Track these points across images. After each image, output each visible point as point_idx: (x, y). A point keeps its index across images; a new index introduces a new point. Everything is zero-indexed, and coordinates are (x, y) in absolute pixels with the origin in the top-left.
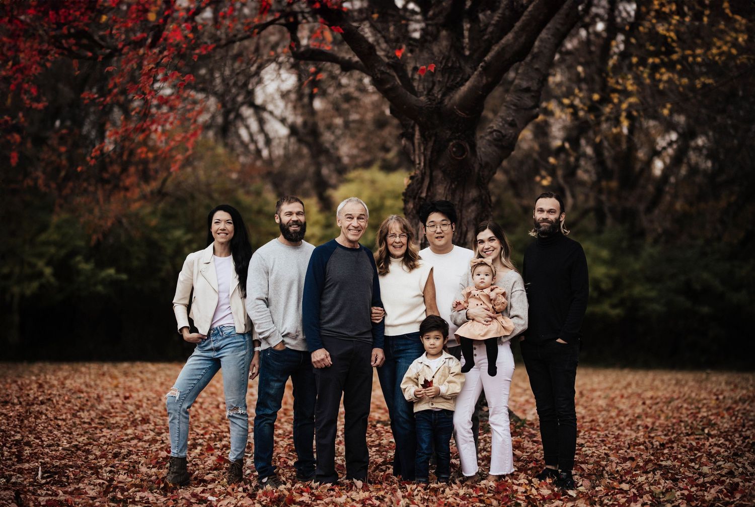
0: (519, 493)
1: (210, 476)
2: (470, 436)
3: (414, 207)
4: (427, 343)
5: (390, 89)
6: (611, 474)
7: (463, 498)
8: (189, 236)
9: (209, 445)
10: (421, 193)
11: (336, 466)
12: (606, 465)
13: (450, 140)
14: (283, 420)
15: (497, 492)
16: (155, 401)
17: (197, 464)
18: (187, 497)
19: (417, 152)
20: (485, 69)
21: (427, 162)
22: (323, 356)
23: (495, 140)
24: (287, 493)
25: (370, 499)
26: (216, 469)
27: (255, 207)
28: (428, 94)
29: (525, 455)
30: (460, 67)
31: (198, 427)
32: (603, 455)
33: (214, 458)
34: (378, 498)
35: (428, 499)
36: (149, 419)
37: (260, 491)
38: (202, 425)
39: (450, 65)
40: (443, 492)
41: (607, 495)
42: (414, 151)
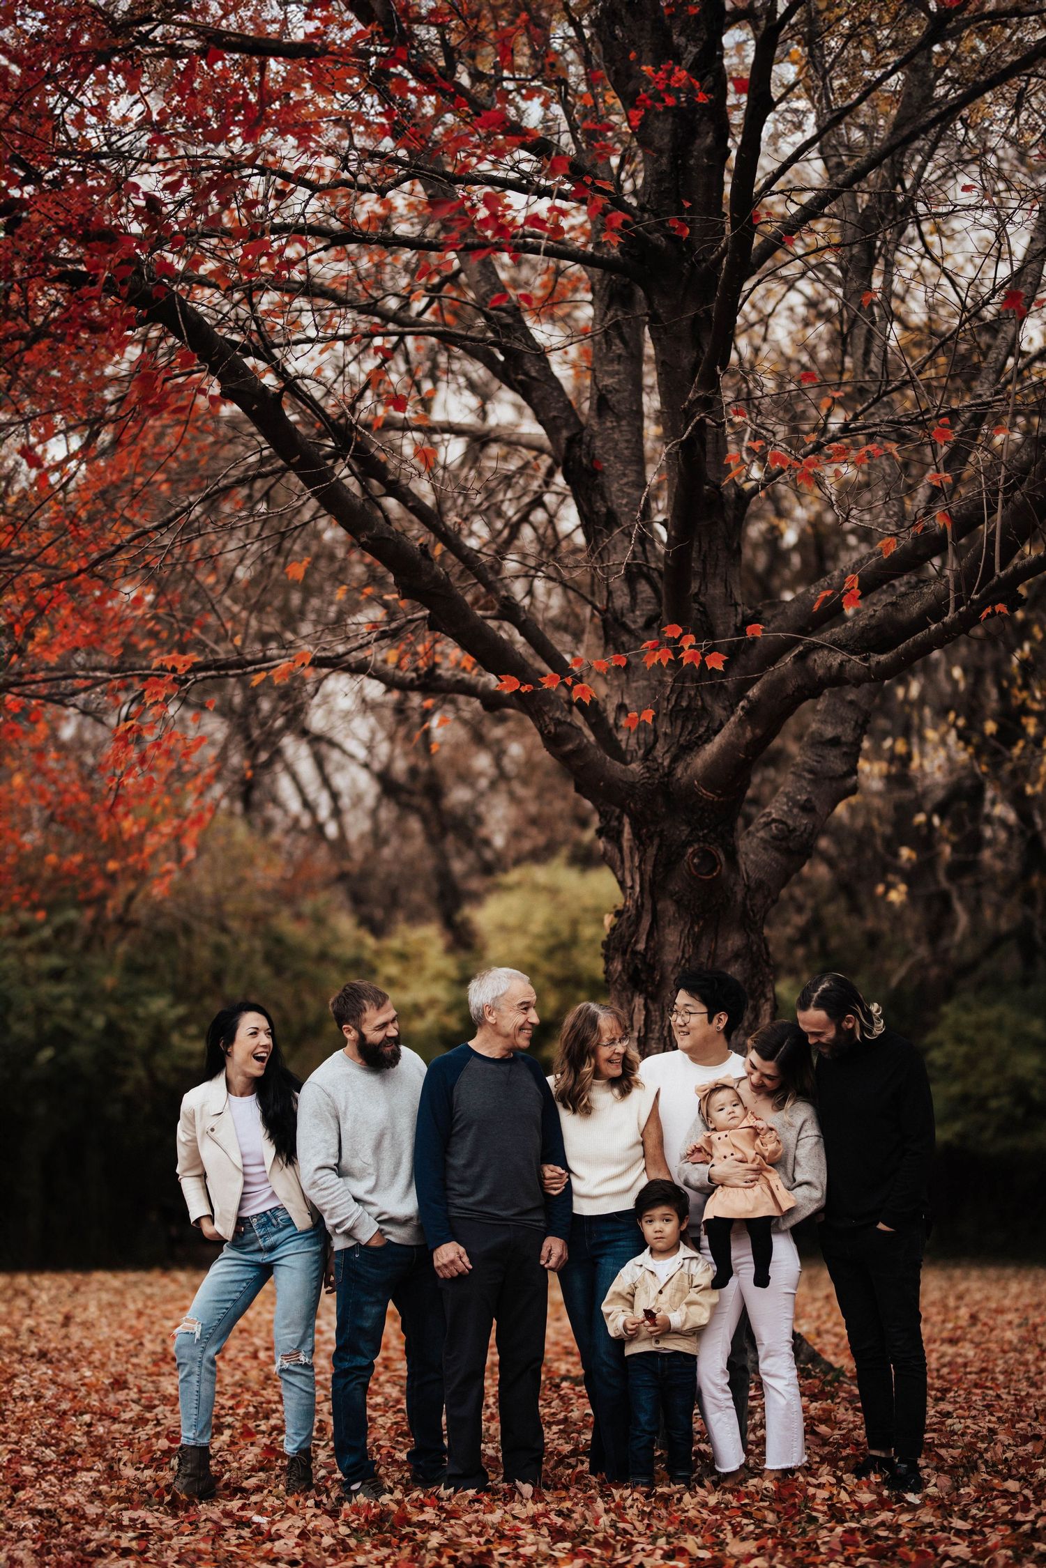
0: (818, 1501)
1: (252, 1482)
2: (726, 1399)
3: (624, 969)
4: (649, 1230)
5: (573, 752)
6: (994, 1465)
7: (714, 1510)
8: (181, 1010)
9: (245, 1426)
10: (637, 942)
11: (484, 1460)
12: (986, 1450)
13: (688, 844)
14: (382, 1378)
15: (778, 1497)
16: (131, 1346)
17: (226, 1462)
18: (214, 1517)
19: (627, 864)
20: (748, 712)
21: (647, 885)
22: (452, 1256)
23: (774, 838)
24: (394, 1507)
25: (545, 1514)
26: (262, 1469)
27: (314, 946)
28: (645, 758)
29: (837, 1434)
30: (704, 708)
31: (221, 1393)
32: (985, 1432)
33: (256, 1450)
34: (560, 1513)
35: (651, 1513)
36: (126, 1382)
37: (346, 1506)
38: (230, 1390)
39: (684, 704)
40: (680, 1500)
41: (977, 1500)
42: (622, 862)
